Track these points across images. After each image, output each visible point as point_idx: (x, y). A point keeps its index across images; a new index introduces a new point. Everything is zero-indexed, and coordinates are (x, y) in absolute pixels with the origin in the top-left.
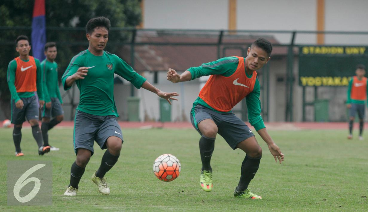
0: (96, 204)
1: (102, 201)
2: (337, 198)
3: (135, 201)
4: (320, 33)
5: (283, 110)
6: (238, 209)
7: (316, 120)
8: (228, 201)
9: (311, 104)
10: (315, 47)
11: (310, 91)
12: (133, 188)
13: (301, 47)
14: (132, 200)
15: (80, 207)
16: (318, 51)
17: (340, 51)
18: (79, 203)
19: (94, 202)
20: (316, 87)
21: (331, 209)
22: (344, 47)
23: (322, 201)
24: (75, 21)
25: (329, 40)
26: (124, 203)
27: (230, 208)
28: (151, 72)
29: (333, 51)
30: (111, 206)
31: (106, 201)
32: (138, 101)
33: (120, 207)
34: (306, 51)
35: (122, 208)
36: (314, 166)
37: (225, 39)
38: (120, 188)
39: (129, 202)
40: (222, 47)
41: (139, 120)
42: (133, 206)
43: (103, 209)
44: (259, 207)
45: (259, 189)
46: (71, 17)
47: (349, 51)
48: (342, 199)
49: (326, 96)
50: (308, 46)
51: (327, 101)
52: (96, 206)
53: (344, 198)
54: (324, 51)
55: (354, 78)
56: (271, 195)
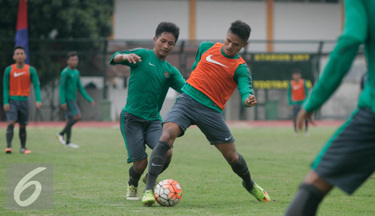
0: (74, 195)
1: (78, 192)
2: (286, 187)
3: (108, 191)
4: (270, 42)
5: (237, 111)
6: (198, 198)
7: (267, 118)
8: (190, 191)
9: (263, 105)
10: (266, 54)
11: (261, 93)
12: (106, 180)
13: (253, 55)
14: (105, 191)
15: (60, 197)
16: (268, 58)
17: (287, 58)
18: (58, 194)
19: (72, 192)
20: (266, 90)
21: (280, 197)
22: (291, 55)
23: (273, 191)
24: (53, 34)
25: (278, 48)
26: (98, 193)
27: (191, 197)
28: (121, 77)
29: (281, 58)
30: (87, 196)
31: (82, 192)
32: (109, 104)
33: (94, 197)
34: (257, 58)
35: (97, 198)
36: (265, 160)
37: (186, 49)
38: (94, 180)
39: (103, 193)
40: (183, 55)
41: (110, 120)
42: (106, 196)
43: (80, 199)
44: (217, 196)
45: (217, 180)
46: (50, 30)
47: (296, 58)
48: (290, 188)
49: (276, 98)
50: (260, 54)
51: (276, 102)
52: (74, 196)
53: (291, 187)
54: (273, 58)
55: (292, 83)
56: (228, 185)
